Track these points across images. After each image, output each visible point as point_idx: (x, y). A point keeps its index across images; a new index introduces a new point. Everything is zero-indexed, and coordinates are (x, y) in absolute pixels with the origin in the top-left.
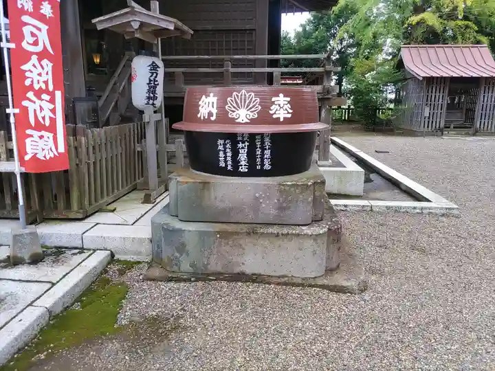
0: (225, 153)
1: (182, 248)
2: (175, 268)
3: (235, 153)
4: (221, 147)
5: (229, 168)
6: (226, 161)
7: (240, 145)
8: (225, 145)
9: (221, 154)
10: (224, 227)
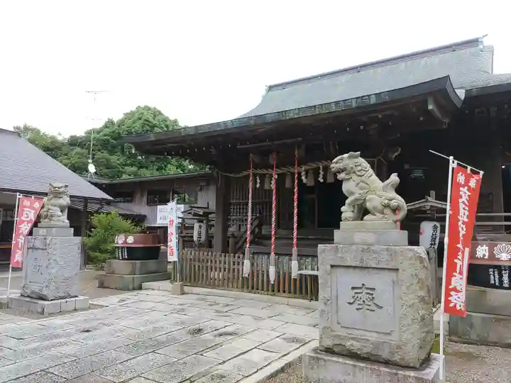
0: (494, 276)
1: (471, 326)
2: (468, 337)
3: (501, 276)
4: (492, 273)
5: (497, 284)
6: (495, 280)
7: (503, 272)
8: (494, 272)
9: (492, 277)
10: (497, 316)
